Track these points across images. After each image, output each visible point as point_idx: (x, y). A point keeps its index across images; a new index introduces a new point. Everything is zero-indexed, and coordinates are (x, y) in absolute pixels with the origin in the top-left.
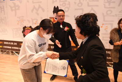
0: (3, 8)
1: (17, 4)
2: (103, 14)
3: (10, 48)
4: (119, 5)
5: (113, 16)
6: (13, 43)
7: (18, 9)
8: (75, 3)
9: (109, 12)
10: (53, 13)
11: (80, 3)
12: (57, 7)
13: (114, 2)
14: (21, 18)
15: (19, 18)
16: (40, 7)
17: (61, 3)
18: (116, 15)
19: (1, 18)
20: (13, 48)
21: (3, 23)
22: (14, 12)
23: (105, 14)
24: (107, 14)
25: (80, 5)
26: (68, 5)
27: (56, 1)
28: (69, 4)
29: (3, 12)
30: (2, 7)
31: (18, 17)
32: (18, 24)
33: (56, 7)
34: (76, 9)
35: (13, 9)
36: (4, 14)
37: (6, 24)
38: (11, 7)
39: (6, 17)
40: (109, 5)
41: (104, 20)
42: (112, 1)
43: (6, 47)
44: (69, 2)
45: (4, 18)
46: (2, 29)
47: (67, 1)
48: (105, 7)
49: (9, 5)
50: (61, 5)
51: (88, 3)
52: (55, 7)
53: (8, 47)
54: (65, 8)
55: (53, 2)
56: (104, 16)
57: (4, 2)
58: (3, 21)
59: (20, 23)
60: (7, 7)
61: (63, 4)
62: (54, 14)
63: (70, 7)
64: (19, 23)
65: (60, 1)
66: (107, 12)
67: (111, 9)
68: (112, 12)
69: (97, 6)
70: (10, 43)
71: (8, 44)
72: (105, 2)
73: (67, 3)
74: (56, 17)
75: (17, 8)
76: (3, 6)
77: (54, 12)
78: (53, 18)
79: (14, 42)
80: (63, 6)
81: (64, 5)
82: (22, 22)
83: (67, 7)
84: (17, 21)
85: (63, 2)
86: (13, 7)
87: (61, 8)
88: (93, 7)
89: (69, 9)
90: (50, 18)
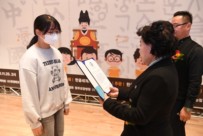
1: (16, 7)
3: (5, 81)
6: (8, 73)
7: (19, 15)
8: (116, 6)
10: (79, 22)
11: (124, 5)
12: (86, 11)
13: (180, 5)
14: (23, 30)
15: (20, 29)
16: (56, 11)
17: (93, 6)
20: (9, 81)
22: (11, 19)
25: (124, 9)
26: (104, 8)
27: (84, 2)
28: (106, 7)
31: (18, 29)
32: (18, 40)
33: (84, 12)
34: (117, 16)
35: (10, 14)
38: (6, 12)
40: (172, 10)
42: (177, 3)
44: (106, 5)
47: (102, 3)
48: (165, 14)
49: (2, 8)
50: (92, 9)
51: (138, 6)
52: (82, 12)
53: (1, 80)
54: (99, 14)
55: (79, 4)
59: (22, 39)
61: (95, 8)
62: (80, 24)
63: (107, 12)
64: (20, 39)
65: (91, 2)
69: (152, 11)
70: (3, 73)
72: (165, 5)
73: (103, 5)
74: (83, 29)
75: (16, 13)
78: (79, 31)
79: (11, 71)
80: (96, 11)
81: (97, 8)
82: (26, 38)
83: (103, 13)
84: (17, 35)
85: (95, 5)
86: (9, 11)
87: (92, 14)
88: (146, 13)
89: (105, 16)
90: (74, 30)
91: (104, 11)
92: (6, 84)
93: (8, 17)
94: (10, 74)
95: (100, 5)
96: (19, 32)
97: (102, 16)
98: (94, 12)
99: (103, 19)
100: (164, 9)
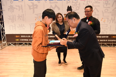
0: (22, 7)
1: (35, 4)
2: (103, 11)
3: (27, 40)
4: (112, 6)
5: (109, 13)
7: (37, 8)
8: (84, 4)
9: (106, 10)
12: (71, 6)
13: (109, 4)
15: (37, 15)
16: (56, 6)
17: (74, 4)
18: (111, 12)
19: (19, 15)
20: (30, 40)
21: (20, 19)
22: (32, 10)
23: (104, 12)
24: (105, 12)
26: (78, 5)
27: (70, 2)
28: (79, 4)
29: (21, 10)
30: (20, 6)
31: (35, 15)
32: (36, 20)
33: (69, 6)
36: (22, 12)
37: (24, 21)
38: (29, 6)
39: (23, 15)
40: (106, 6)
41: (103, 16)
42: (108, 3)
43: (23, 40)
44: (80, 3)
45: (22, 15)
46: (19, 25)
47: (78, 2)
48: (104, 7)
49: (27, 5)
50: (73, 5)
51: (93, 4)
52: (68, 6)
53: (25, 40)
54: (76, 7)
56: (103, 13)
57: (23, 2)
58: (21, 18)
59: (38, 19)
60: (25, 6)
61: (74, 5)
63: (80, 6)
64: (37, 19)
65: (73, 2)
66: (105, 10)
67: (108, 8)
68: (108, 10)
69: (99, 6)
70: (27, 36)
71: (25, 37)
72: (104, 4)
73: (78, 4)
75: (35, 7)
76: (22, 5)
77: (68, 10)
80: (75, 6)
81: (76, 5)
82: (40, 18)
83: (78, 7)
84: (35, 17)
85: (75, 3)
86: (31, 6)
87: (73, 7)
88: (96, 7)
89: (79, 8)
90: (64, 15)
91: (79, 6)
92: (28, 41)
93: (30, 9)
94: (31, 36)
95: (77, 3)
96: (36, 16)
97: (77, 8)
98: (74, 6)
99: (78, 10)
100: (104, 5)
